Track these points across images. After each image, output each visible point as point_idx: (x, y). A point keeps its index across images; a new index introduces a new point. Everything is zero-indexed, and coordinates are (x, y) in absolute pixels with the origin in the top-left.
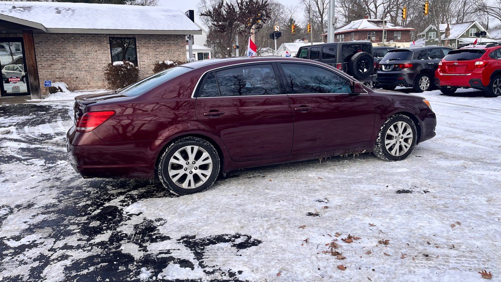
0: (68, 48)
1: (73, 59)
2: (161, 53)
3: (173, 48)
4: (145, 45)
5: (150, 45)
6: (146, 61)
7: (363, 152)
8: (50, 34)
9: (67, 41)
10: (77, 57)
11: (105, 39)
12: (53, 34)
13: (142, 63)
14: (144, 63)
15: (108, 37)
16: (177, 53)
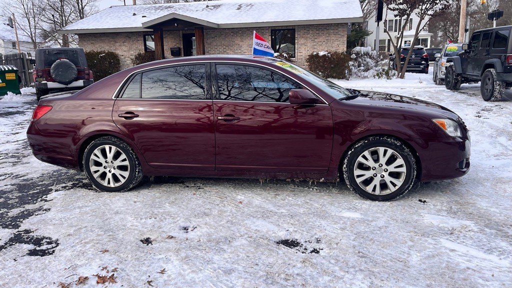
0: (236, 42)
1: (239, 51)
2: (320, 43)
3: (333, 37)
4: (304, 36)
5: (309, 36)
6: (304, 52)
7: (321, 181)
8: (223, 29)
9: (236, 35)
10: (242, 49)
11: (267, 31)
12: (225, 29)
13: (299, 54)
14: (301, 54)
15: (270, 29)
16: (336, 43)
